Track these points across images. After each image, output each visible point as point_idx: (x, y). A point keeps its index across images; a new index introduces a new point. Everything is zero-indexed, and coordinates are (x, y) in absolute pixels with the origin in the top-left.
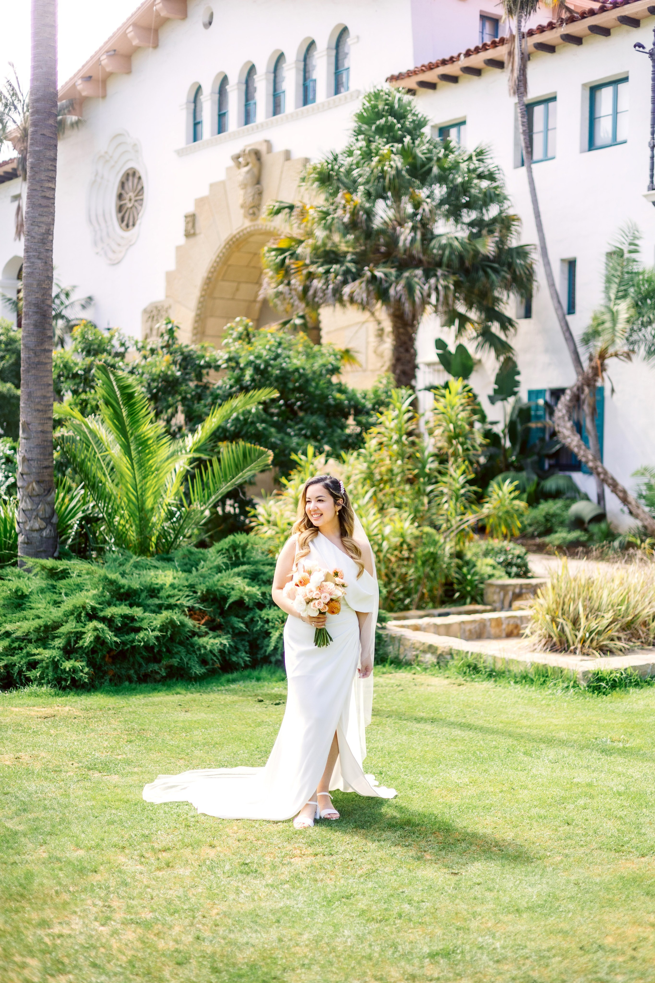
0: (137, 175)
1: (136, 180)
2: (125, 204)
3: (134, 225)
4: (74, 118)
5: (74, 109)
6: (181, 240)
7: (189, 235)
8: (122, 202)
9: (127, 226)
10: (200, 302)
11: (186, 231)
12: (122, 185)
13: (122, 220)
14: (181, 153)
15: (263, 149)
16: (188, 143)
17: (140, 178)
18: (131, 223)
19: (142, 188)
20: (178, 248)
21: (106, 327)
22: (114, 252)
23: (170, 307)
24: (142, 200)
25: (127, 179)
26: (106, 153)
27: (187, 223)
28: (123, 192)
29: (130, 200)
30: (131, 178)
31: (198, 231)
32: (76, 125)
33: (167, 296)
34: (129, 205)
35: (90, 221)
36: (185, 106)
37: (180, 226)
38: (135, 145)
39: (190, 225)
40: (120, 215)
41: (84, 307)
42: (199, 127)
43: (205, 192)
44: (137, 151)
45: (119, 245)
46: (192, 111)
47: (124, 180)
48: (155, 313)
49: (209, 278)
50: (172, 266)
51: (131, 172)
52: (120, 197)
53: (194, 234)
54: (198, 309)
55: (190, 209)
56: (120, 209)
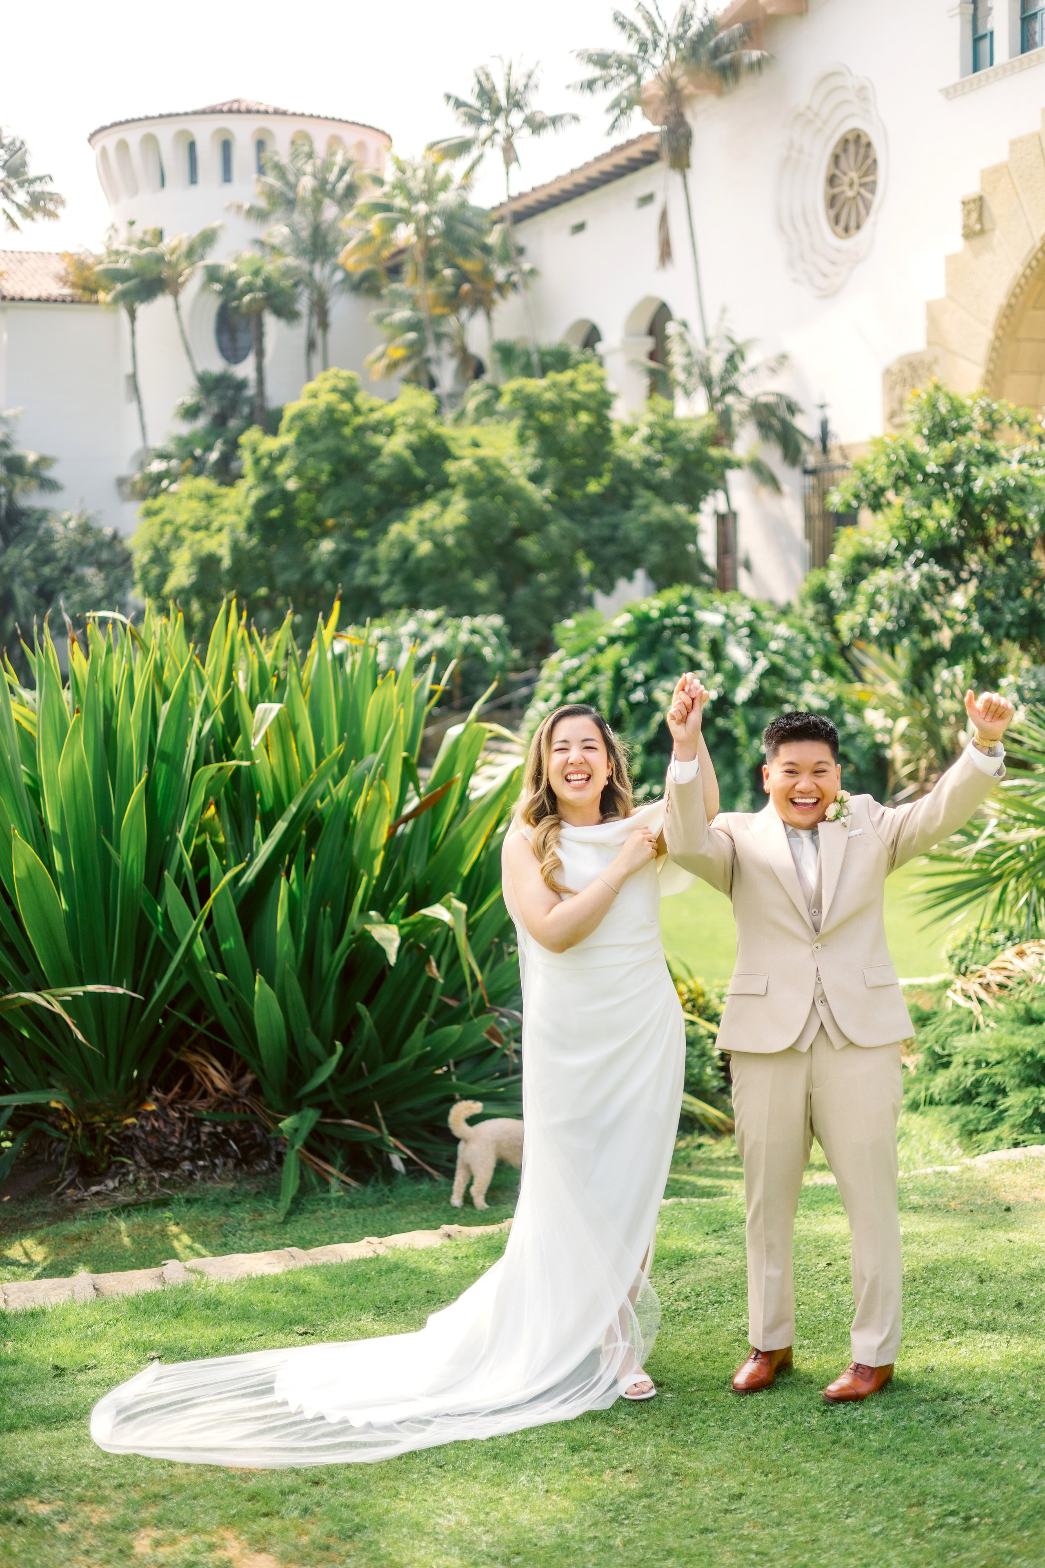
0: (864, 141)
1: (862, 150)
2: (843, 192)
3: (858, 227)
4: (755, 54)
5: (750, 38)
6: (957, 243)
7: (969, 234)
8: (836, 190)
9: (847, 229)
10: (994, 349)
11: (966, 226)
12: (836, 159)
13: (837, 220)
14: (950, 93)
16: (963, 74)
17: (869, 145)
18: (853, 224)
19: (875, 161)
20: (950, 259)
21: (818, 401)
22: (825, 276)
23: (936, 361)
24: (874, 183)
25: (845, 150)
26: (809, 107)
27: (968, 214)
28: (838, 173)
29: (851, 185)
30: (852, 148)
31: (988, 225)
32: (758, 66)
33: (929, 343)
34: (850, 193)
35: (781, 227)
36: (958, 11)
37: (956, 220)
38: (863, 88)
39: (974, 216)
40: (832, 213)
41: (773, 370)
42: (985, 44)
43: (1000, 155)
44: (865, 99)
45: (833, 263)
46: (970, 17)
47: (839, 151)
48: (908, 372)
49: (1010, 306)
50: (938, 290)
51: (851, 137)
52: (832, 180)
53: (982, 232)
54: (991, 360)
55: (973, 188)
56: (832, 201)
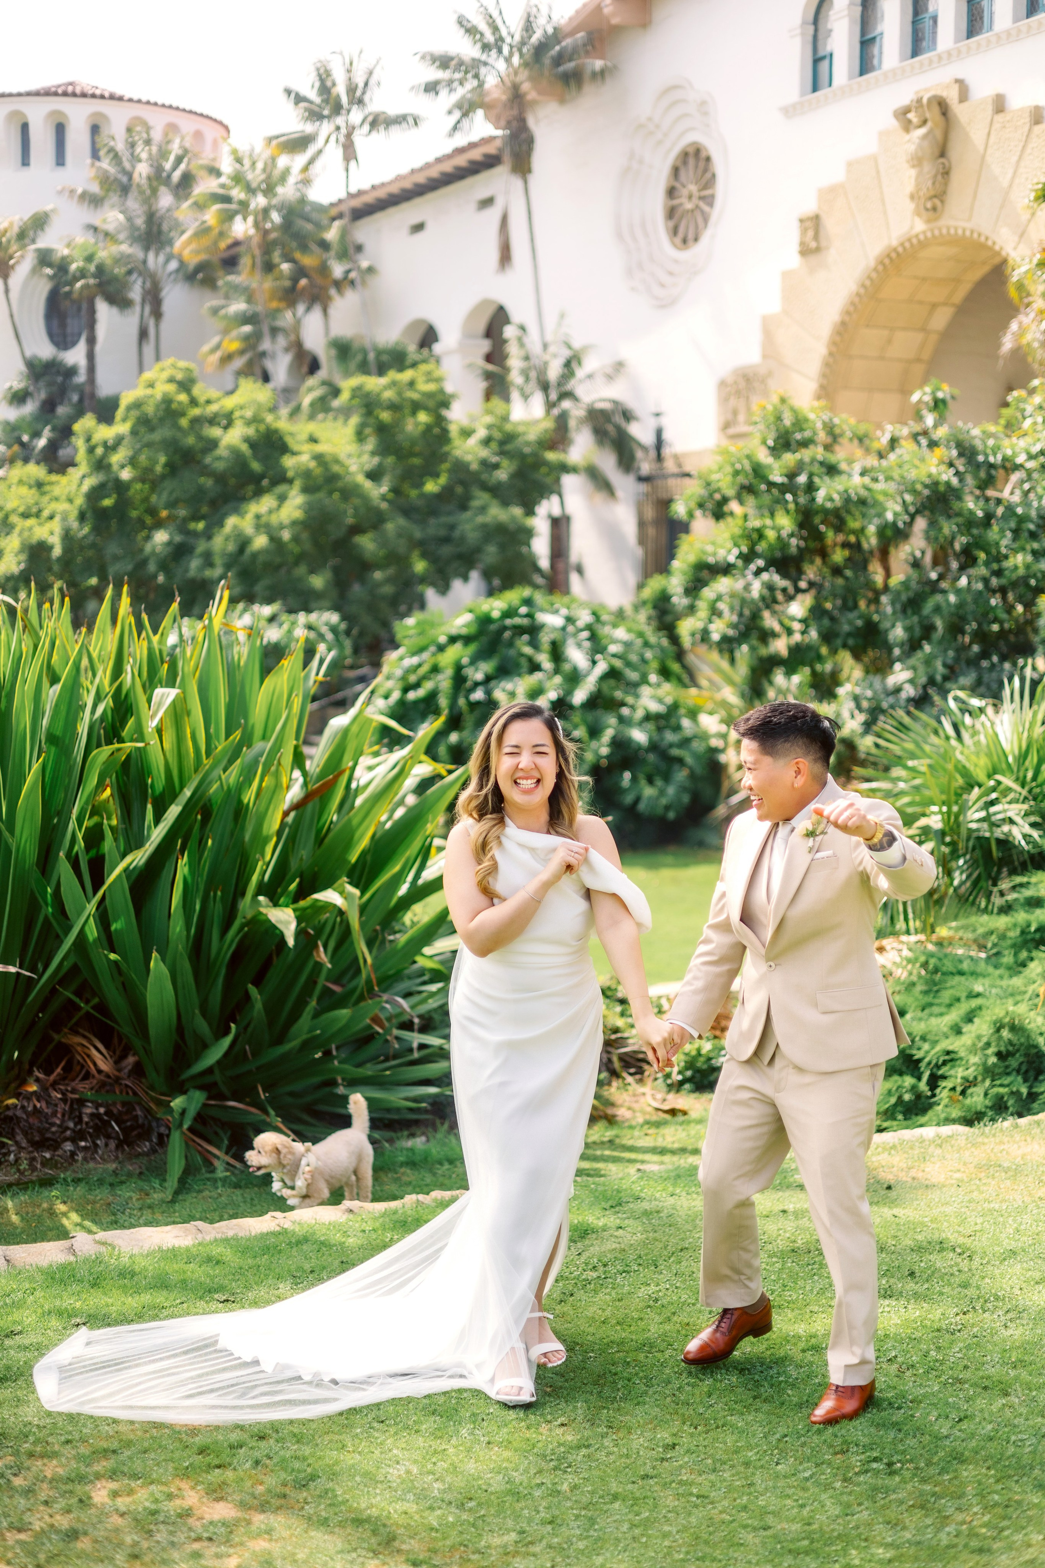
0: (703, 155)
1: (702, 164)
2: (681, 205)
3: (696, 239)
4: (598, 64)
5: (593, 47)
6: (793, 260)
7: (805, 251)
8: (675, 202)
9: (685, 241)
10: (827, 365)
11: (802, 244)
12: (676, 171)
13: (675, 231)
14: (789, 111)
15: (952, 95)
16: (803, 94)
17: (708, 159)
18: (691, 236)
19: (714, 176)
20: (786, 275)
21: (654, 410)
22: (662, 285)
23: (770, 374)
24: (712, 196)
25: (685, 163)
26: (650, 119)
27: (804, 231)
28: (677, 185)
29: (690, 197)
30: (691, 161)
31: (823, 243)
32: (601, 75)
33: (765, 356)
34: (689, 206)
35: (620, 236)
36: (798, 31)
37: (792, 238)
38: (704, 103)
39: (810, 233)
40: (671, 224)
41: (610, 378)
42: (824, 65)
43: (837, 175)
44: (706, 114)
45: (671, 274)
46: (810, 38)
47: (679, 164)
48: (742, 384)
49: (843, 323)
50: (773, 305)
51: (691, 150)
52: (671, 192)
53: (818, 250)
54: (824, 376)
55: (810, 207)
56: (671, 213)
